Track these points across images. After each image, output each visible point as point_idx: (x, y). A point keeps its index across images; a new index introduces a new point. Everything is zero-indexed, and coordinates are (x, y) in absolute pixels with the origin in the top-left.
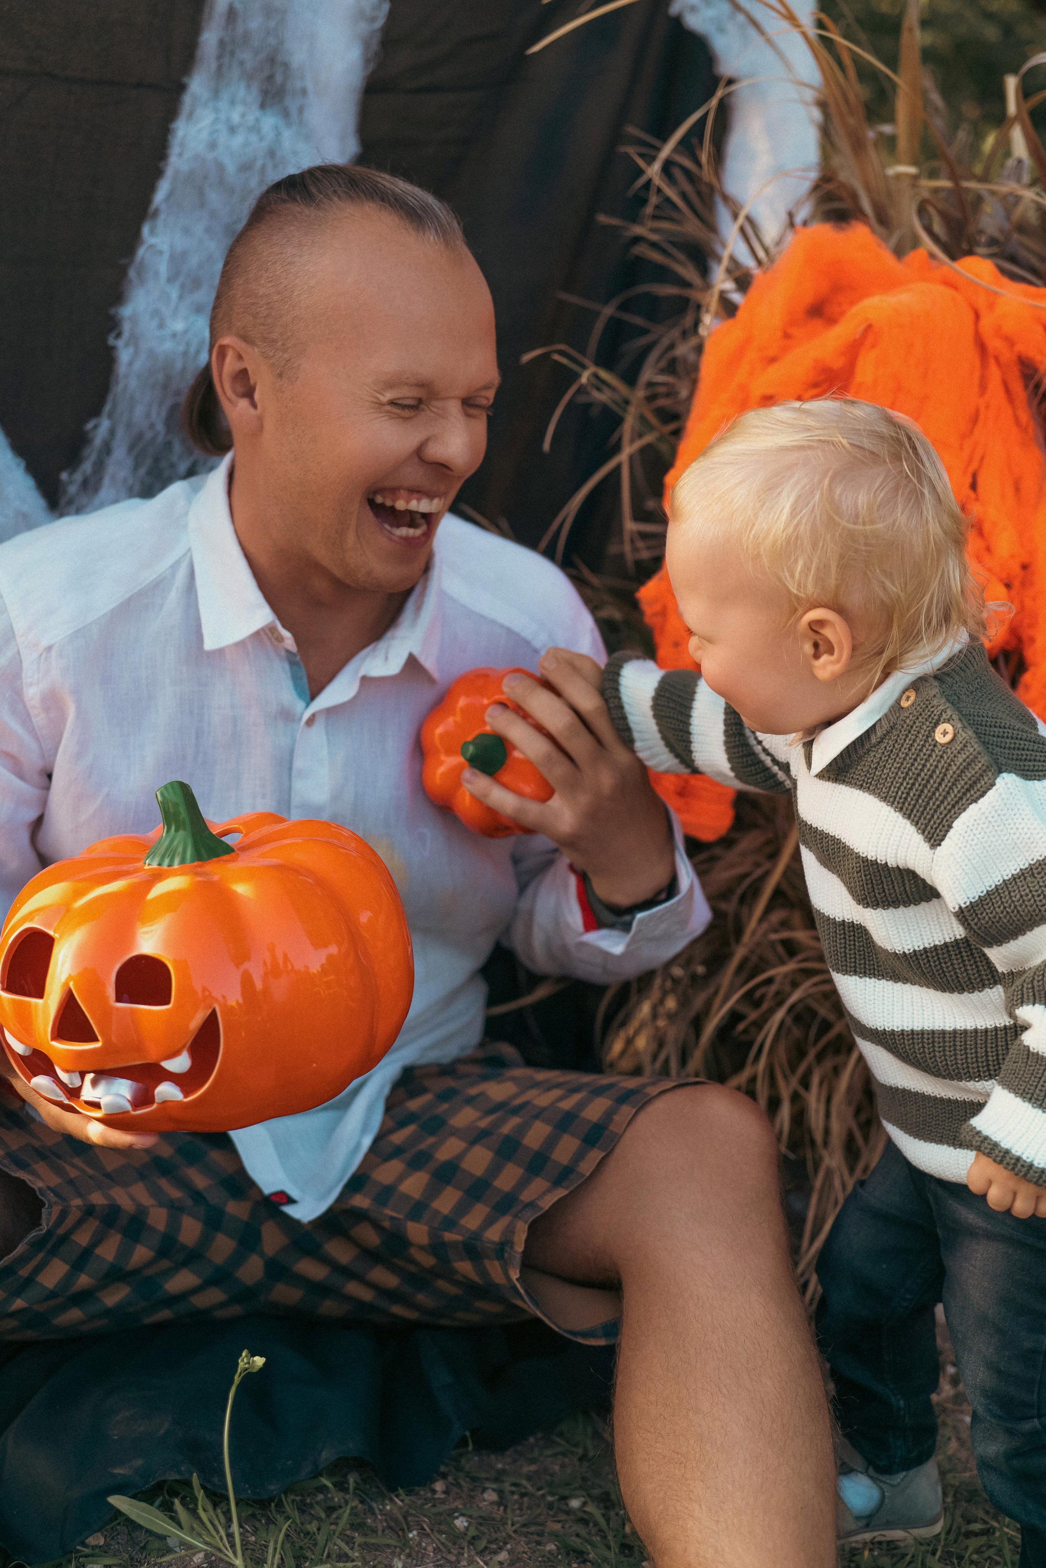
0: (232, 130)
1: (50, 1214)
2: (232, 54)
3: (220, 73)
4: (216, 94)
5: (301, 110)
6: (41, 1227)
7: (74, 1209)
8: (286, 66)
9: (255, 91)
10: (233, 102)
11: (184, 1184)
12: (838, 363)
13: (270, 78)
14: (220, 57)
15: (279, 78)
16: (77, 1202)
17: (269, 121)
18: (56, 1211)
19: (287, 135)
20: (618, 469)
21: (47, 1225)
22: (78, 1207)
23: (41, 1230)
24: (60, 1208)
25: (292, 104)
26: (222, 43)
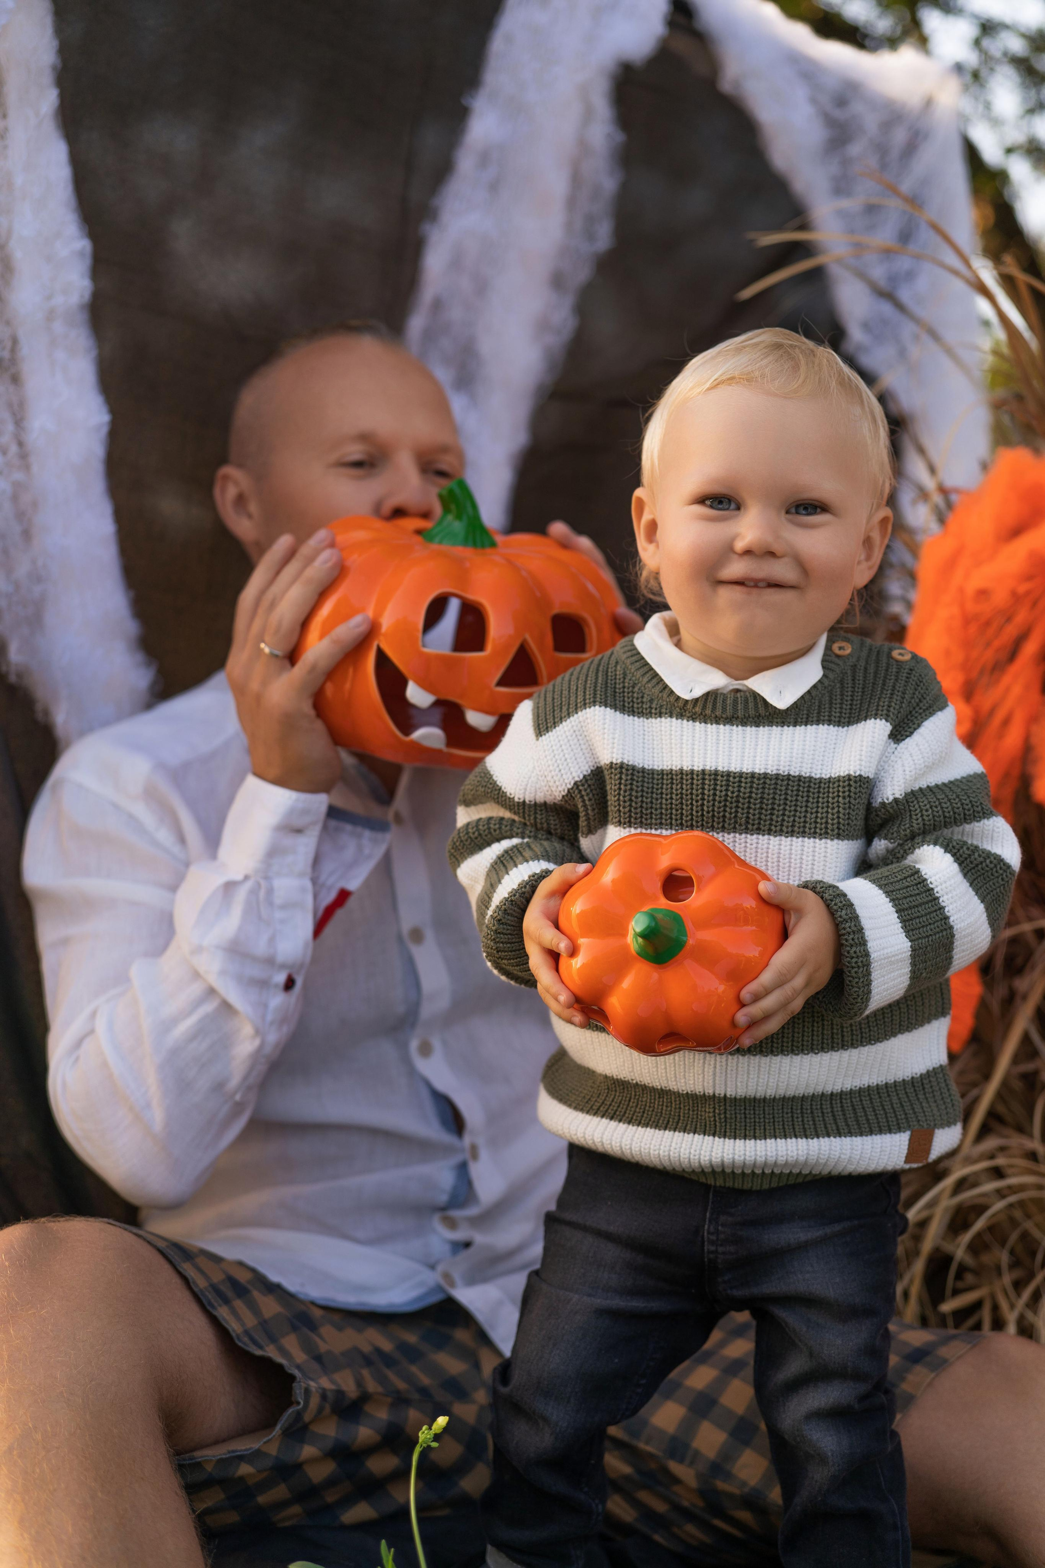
11: (409, 1378)
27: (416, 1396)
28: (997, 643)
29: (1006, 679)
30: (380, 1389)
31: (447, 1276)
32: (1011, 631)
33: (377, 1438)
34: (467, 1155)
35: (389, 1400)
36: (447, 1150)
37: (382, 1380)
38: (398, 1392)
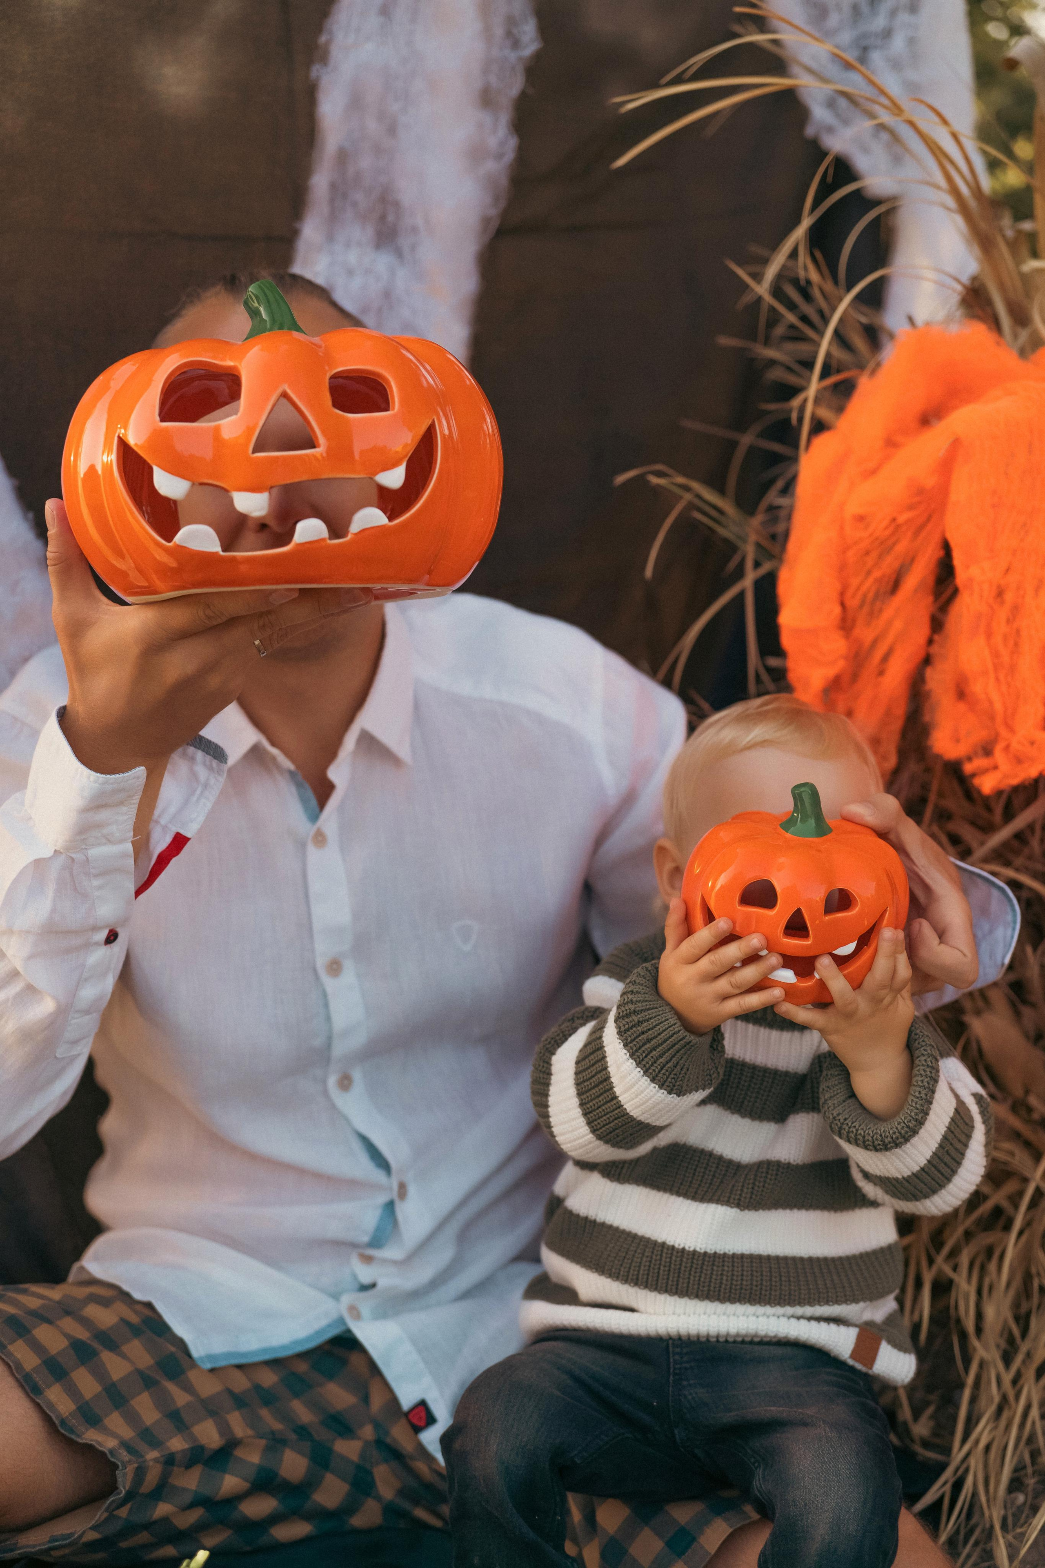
0: (350, 273)
1: (125, 1475)
2: (345, 196)
3: (333, 219)
4: (330, 238)
5: (413, 248)
6: (118, 1491)
7: (151, 1463)
8: (397, 204)
9: (370, 231)
10: (348, 245)
11: (285, 1417)
12: (930, 482)
13: (383, 218)
14: (332, 201)
15: (391, 218)
16: (152, 1455)
17: (382, 262)
18: (130, 1470)
19: (402, 276)
20: (741, 595)
21: (124, 1488)
22: (156, 1460)
23: (119, 1494)
24: (136, 1465)
25: (405, 242)
26: (333, 186)
27: (293, 1436)
28: (877, 574)
29: (888, 613)
30: (250, 1432)
31: (354, 1310)
32: (889, 564)
33: (245, 1486)
34: (395, 1195)
35: (263, 1442)
36: (376, 1187)
37: (253, 1422)
38: (273, 1433)
